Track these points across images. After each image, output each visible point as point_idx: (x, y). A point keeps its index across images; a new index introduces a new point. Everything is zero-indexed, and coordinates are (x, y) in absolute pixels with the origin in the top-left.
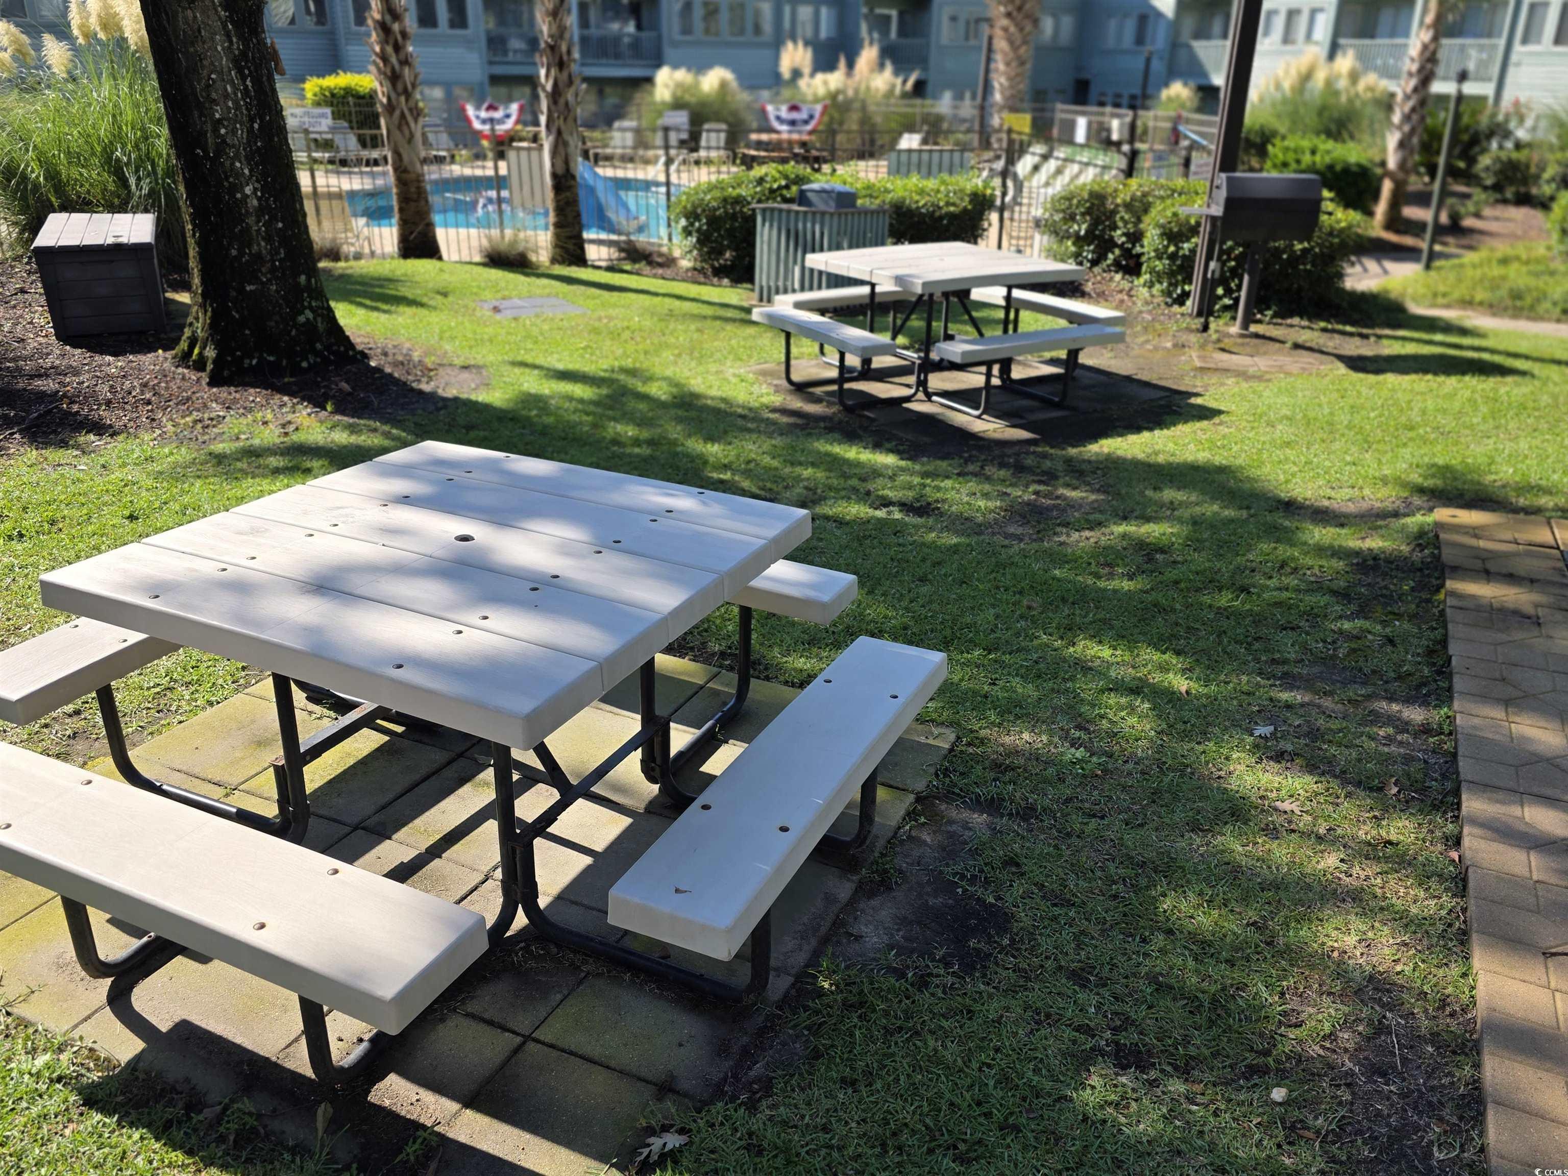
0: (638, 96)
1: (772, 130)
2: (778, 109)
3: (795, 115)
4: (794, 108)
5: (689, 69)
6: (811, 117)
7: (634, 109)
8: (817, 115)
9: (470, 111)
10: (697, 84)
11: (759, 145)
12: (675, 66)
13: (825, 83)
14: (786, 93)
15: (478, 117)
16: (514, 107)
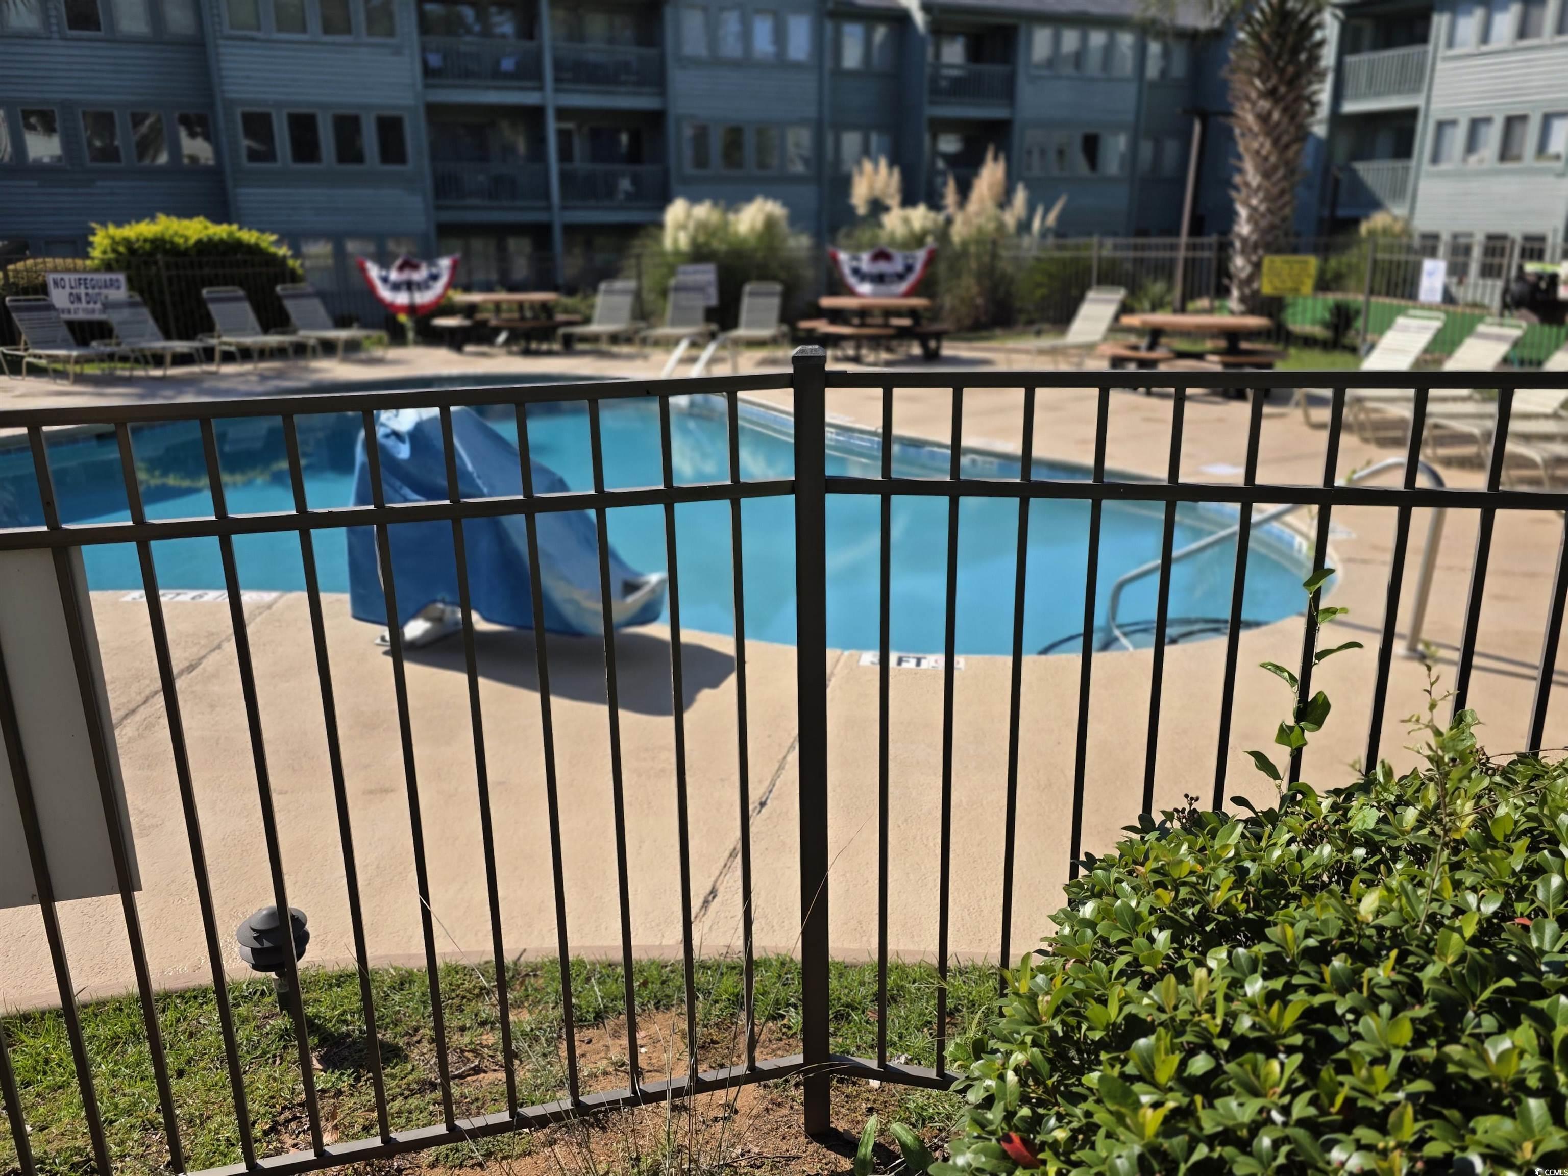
0: (637, 245)
1: (851, 292)
2: (856, 258)
3: (883, 267)
4: (881, 255)
5: (715, 204)
6: (909, 268)
7: (633, 262)
8: (918, 267)
9: (374, 271)
10: (725, 224)
11: (836, 316)
12: (694, 199)
13: (906, 221)
14: (865, 235)
15: (385, 280)
16: (445, 263)
